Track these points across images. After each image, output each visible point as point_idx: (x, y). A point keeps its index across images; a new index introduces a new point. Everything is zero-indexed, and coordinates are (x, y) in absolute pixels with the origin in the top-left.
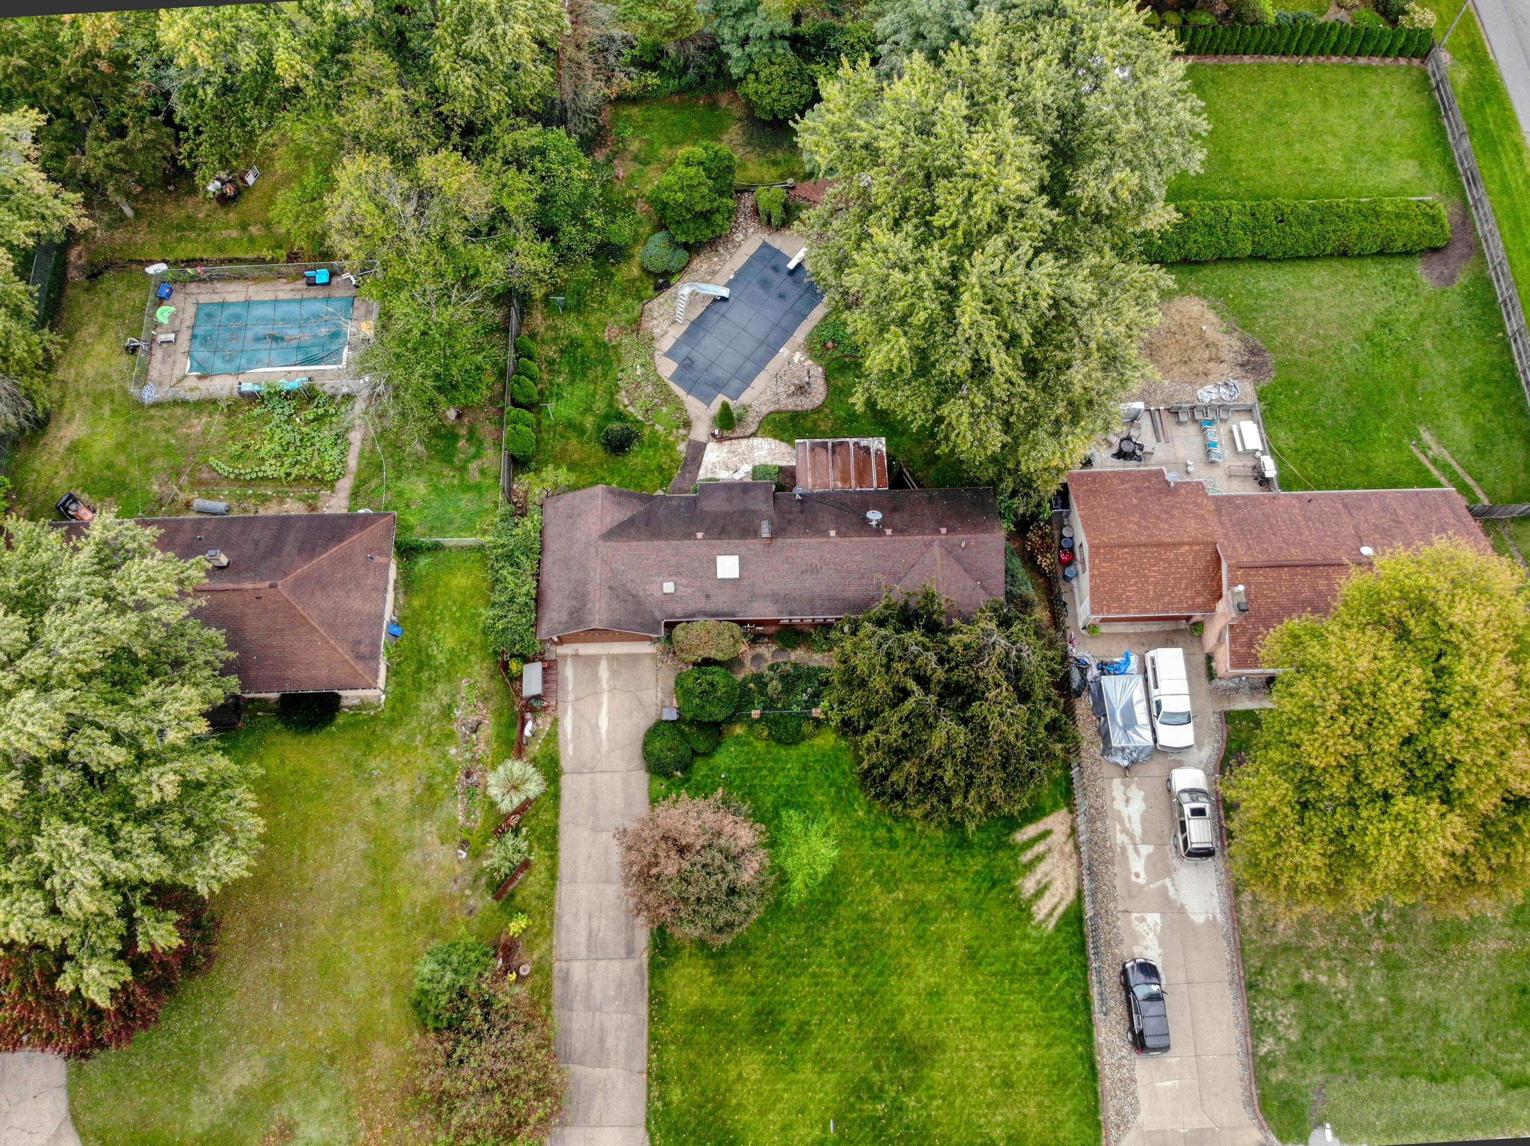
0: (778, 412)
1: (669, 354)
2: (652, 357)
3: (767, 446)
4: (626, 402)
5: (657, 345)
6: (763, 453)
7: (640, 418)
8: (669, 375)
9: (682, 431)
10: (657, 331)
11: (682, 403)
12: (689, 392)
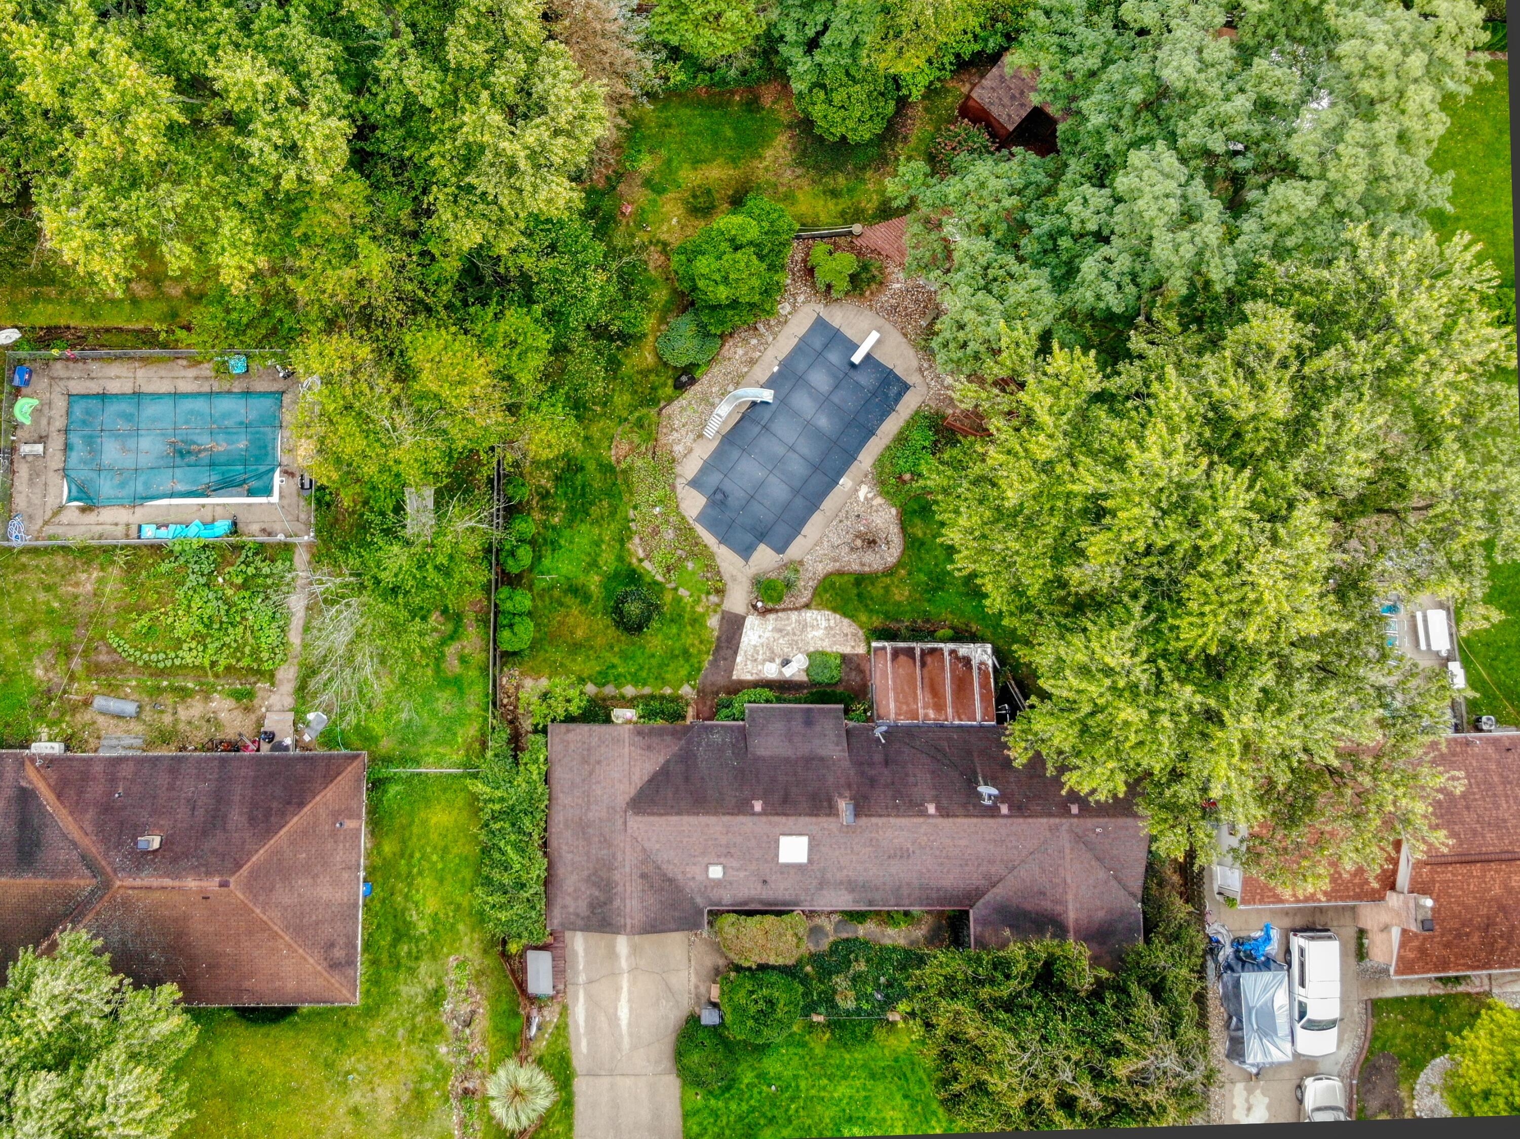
0: (840, 573)
1: (695, 483)
2: (673, 487)
3: (824, 624)
4: (641, 554)
5: (678, 469)
6: (819, 633)
7: (659, 578)
8: (694, 515)
9: (714, 599)
10: (679, 449)
11: (712, 556)
12: (723, 540)
